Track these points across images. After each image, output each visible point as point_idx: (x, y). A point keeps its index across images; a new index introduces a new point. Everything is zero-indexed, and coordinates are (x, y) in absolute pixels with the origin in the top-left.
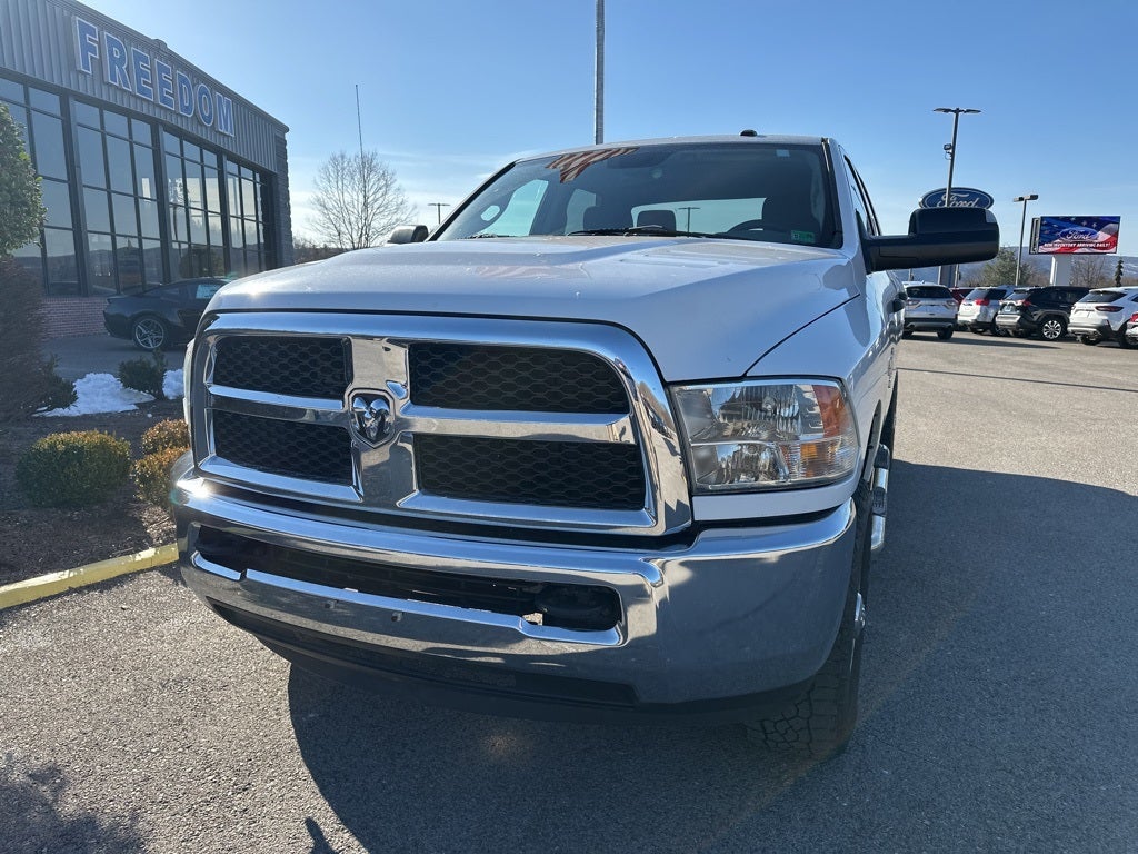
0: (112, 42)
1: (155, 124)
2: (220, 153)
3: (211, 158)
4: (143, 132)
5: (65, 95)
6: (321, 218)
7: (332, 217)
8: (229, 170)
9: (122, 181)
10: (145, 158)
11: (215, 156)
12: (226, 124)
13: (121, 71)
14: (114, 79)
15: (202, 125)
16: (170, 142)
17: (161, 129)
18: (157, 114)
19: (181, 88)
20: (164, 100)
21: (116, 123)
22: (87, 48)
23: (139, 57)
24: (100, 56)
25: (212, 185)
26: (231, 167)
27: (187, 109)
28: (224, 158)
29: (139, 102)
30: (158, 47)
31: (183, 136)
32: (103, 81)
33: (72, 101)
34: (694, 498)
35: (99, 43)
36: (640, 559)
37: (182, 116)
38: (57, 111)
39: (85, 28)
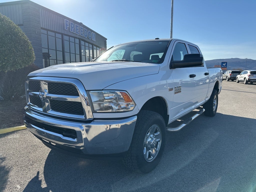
0: (72, 24)
1: (80, 39)
2: (93, 45)
3: (91, 46)
4: (77, 41)
5: (62, 34)
6: (117, 58)
7: (119, 58)
8: (94, 48)
9: (73, 51)
10: (77, 46)
11: (91, 45)
12: (94, 39)
13: (73, 29)
14: (72, 31)
15: (89, 39)
16: (83, 43)
17: (81, 40)
18: (80, 37)
19: (85, 32)
20: (81, 34)
21: (72, 39)
22: (67, 25)
23: (77, 26)
24: (69, 27)
25: (91, 51)
26: (95, 47)
27: (86, 36)
28: (93, 46)
29: (76, 35)
30: (81, 24)
31: (85, 41)
32: (70, 31)
33: (63, 35)
34: (93, 113)
35: (69, 24)
36: (81, 125)
37: (85, 37)
38: (61, 38)
39: (66, 21)
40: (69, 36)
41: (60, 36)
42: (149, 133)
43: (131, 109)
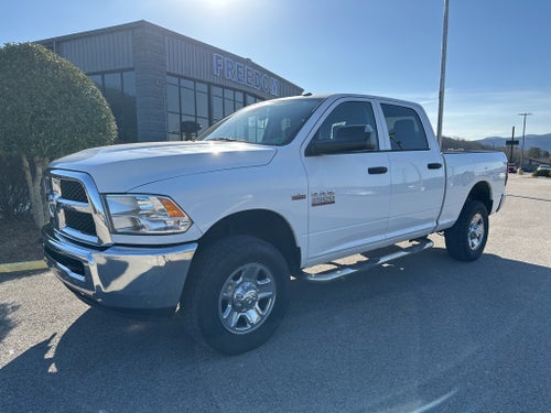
0: (228, 62)
1: (245, 93)
5: (209, 84)
12: (274, 91)
15: (264, 92)
16: (250, 100)
17: (247, 95)
18: (245, 89)
20: (248, 83)
23: (239, 67)
24: (223, 68)
27: (258, 86)
29: (237, 85)
31: (256, 97)
32: (223, 78)
33: (211, 86)
34: (112, 235)
35: (223, 63)
37: (256, 89)
38: (206, 91)
39: (218, 58)
40: (224, 87)
41: (204, 88)
42: (241, 279)
43: (183, 229)
